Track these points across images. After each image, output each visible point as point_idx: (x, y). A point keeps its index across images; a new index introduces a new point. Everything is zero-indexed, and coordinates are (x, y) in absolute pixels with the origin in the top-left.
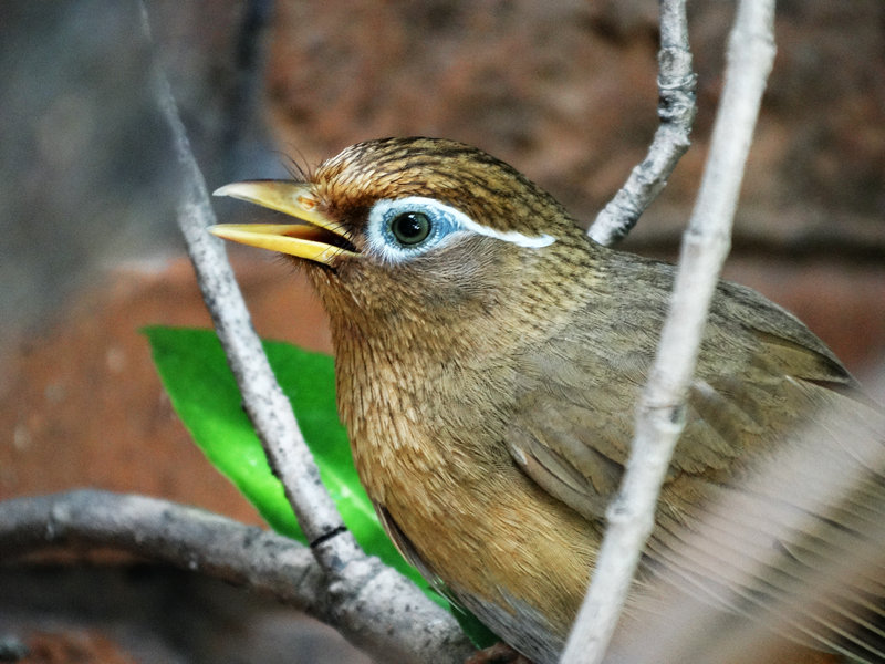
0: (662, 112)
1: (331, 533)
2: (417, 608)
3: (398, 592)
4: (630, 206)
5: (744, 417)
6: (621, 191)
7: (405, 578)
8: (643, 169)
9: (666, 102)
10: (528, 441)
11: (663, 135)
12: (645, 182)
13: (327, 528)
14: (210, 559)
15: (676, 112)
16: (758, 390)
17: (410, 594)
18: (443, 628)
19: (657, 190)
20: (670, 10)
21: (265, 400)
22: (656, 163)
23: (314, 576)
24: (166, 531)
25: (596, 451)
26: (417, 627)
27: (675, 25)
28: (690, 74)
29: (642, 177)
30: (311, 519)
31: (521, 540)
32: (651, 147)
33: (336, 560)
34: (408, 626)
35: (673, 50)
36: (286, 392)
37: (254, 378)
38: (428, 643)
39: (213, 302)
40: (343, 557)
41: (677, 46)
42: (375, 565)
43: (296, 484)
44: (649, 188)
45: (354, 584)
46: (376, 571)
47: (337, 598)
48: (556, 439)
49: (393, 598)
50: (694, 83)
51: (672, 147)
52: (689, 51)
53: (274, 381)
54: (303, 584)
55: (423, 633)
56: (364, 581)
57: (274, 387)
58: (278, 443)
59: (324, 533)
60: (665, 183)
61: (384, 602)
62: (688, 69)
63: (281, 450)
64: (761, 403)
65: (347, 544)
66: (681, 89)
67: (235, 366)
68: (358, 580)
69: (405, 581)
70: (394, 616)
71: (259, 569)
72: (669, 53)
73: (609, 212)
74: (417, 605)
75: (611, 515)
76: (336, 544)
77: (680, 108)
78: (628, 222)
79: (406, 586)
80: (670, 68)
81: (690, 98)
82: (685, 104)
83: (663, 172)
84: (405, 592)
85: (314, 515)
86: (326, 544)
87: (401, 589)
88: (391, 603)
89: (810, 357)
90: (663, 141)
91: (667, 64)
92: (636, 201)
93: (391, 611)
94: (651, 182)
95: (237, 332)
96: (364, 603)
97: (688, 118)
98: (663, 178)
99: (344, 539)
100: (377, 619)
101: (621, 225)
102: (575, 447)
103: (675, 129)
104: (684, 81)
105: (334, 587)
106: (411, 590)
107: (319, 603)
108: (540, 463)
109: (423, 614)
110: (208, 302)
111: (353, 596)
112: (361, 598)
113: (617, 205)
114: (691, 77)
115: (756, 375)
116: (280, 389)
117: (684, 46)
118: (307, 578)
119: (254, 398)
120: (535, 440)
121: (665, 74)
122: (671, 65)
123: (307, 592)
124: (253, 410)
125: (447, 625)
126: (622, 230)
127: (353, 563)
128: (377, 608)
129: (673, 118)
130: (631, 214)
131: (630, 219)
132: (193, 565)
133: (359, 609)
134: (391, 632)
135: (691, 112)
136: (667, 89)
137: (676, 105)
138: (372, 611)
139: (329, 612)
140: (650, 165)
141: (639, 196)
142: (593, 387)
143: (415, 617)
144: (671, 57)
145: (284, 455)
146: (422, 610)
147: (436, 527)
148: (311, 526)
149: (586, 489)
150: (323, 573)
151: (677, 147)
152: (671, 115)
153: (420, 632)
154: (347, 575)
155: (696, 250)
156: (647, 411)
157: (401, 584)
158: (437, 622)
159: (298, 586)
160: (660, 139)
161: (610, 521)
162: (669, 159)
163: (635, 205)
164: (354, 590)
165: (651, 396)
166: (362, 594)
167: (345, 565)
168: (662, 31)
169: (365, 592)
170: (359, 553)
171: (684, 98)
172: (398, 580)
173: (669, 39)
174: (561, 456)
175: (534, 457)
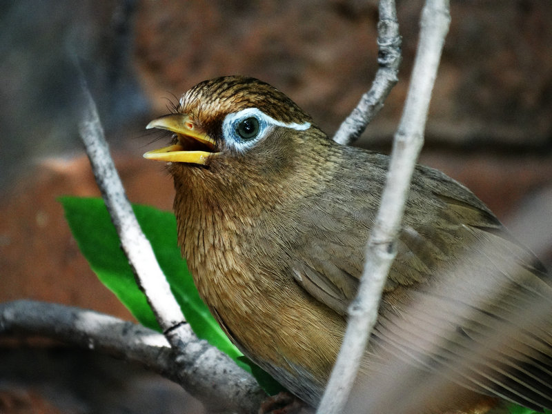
0: (380, 60)
1: (177, 325)
2: (230, 371)
3: (218, 361)
4: (361, 119)
5: (437, 250)
6: (355, 110)
8: (369, 96)
9: (383, 54)
10: (303, 266)
11: (381, 75)
12: (371, 104)
13: (174, 322)
14: (101, 342)
15: (389, 60)
16: (445, 233)
17: (226, 363)
18: (247, 384)
19: (378, 108)
21: (135, 242)
22: (377, 92)
23: (166, 353)
24: (74, 325)
25: (345, 272)
26: (231, 383)
27: (387, 6)
28: (398, 36)
29: (368, 101)
30: (164, 317)
31: (299, 328)
32: (374, 82)
33: (180, 342)
34: (225, 382)
35: (387, 21)
36: (148, 238)
37: (127, 229)
38: (237, 393)
39: (102, 182)
40: (184, 340)
41: (389, 19)
42: (204, 345)
43: (155, 295)
44: (373, 108)
45: (191, 357)
46: (205, 349)
47: (181, 365)
48: (320, 265)
49: (216, 365)
50: (401, 42)
51: (387, 82)
52: (397, 22)
53: (140, 231)
54: (160, 357)
55: (235, 387)
56: (197, 355)
57: (140, 235)
58: (143, 270)
59: (173, 325)
60: (383, 105)
61: (210, 368)
62: (397, 33)
63: (144, 274)
64: (447, 241)
65: (187, 332)
66: (392, 46)
67: (115, 222)
68: (194, 354)
69: (223, 355)
70: (217, 377)
71: (132, 348)
72: (384, 23)
73: (348, 123)
74: (231, 369)
75: (351, 311)
76: (180, 332)
77: (392, 57)
78: (359, 129)
79: (224, 358)
80: (385, 33)
81: (398, 51)
82: (395, 56)
83: (382, 97)
84: (223, 362)
85: (165, 314)
86: (173, 332)
87: (221, 359)
88: (214, 368)
89: (477, 212)
90: (381, 78)
91: (383, 30)
92: (364, 116)
93: (215, 373)
94: (374, 104)
95: (117, 201)
96: (197, 368)
97: (397, 64)
98: (381, 101)
99: (184, 329)
100: (205, 378)
101: (355, 131)
102: (333, 270)
103: (388, 71)
104: (394, 40)
105: (179, 359)
106: (227, 361)
107: (170, 369)
108: (309, 279)
109: (235, 375)
110: (99, 182)
111: (191, 364)
112: (196, 366)
113: (353, 119)
114: (398, 38)
115: (444, 224)
117: (394, 19)
118: (162, 354)
119: (128, 242)
120: (307, 266)
121: (382, 37)
122: (385, 31)
123: (162, 362)
124: (127, 250)
125: (250, 382)
127: (191, 344)
128: (206, 371)
129: (387, 64)
130: (362, 124)
131: (361, 127)
132: (91, 346)
133: (194, 372)
134: (215, 387)
135: (398, 60)
136: (383, 46)
137: (389, 55)
138: (203, 373)
139: (176, 375)
140: (373, 93)
141: (366, 113)
142: (343, 231)
143: (230, 377)
144: (386, 26)
145: (147, 277)
146: (234, 373)
147: (246, 321)
148: (164, 321)
149: (339, 296)
151: (389, 82)
152: (386, 62)
153: (232, 386)
154: (187, 351)
155: (402, 145)
156: (372, 245)
157: (220, 356)
158: (243, 380)
159: (157, 359)
160: (379, 77)
161: (351, 314)
162: (385, 90)
163: (364, 119)
164: (191, 360)
165: (374, 236)
166: (197, 364)
167: (185, 345)
168: (380, 9)
169: (198, 361)
170: (194, 338)
171: (394, 52)
172: (219, 354)
173: (384, 15)
174: (324, 275)
175: (307, 276)
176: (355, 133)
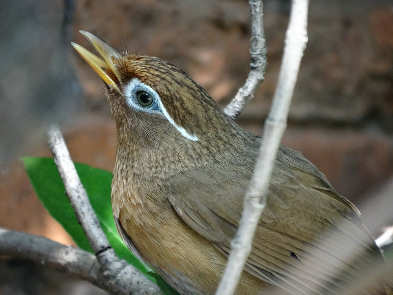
0: (252, 65)
1: (104, 249)
2: (142, 282)
3: (134, 275)
4: (238, 106)
6: (234, 99)
7: (136, 269)
8: (243, 90)
9: (254, 60)
10: (183, 205)
11: (252, 75)
12: (244, 96)
13: (103, 247)
14: (50, 260)
15: (258, 65)
16: (288, 190)
17: (139, 277)
18: (154, 292)
19: (250, 99)
20: (256, 19)
21: (75, 190)
22: (249, 87)
23: (96, 268)
24: (31, 247)
25: (213, 212)
26: (142, 291)
27: (258, 26)
28: (264, 48)
29: (243, 93)
30: (95, 243)
31: (177, 243)
32: (247, 80)
33: (107, 261)
34: (138, 290)
35: (257, 37)
36: (85, 187)
37: (70, 181)
39: (53, 147)
40: (110, 260)
41: (259, 35)
42: (123, 264)
43: (89, 228)
44: (246, 98)
45: (114, 272)
46: (124, 266)
47: (108, 278)
48: (196, 206)
49: (132, 278)
50: (266, 51)
51: (256, 80)
52: (264, 38)
53: (79, 182)
54: (92, 271)
55: (145, 293)
56: (119, 270)
57: (79, 185)
58: (81, 209)
59: (102, 249)
60: (253, 96)
61: (128, 280)
62: (264, 45)
63: (82, 213)
65: (112, 254)
66: (260, 54)
67: (62, 176)
68: (116, 270)
69: (137, 271)
70: (132, 286)
71: (72, 265)
72: (255, 38)
73: (228, 109)
74: (143, 281)
75: (232, 244)
76: (107, 254)
77: (260, 63)
78: (236, 113)
79: (138, 273)
81: (265, 58)
82: (263, 61)
83: (252, 91)
84: (137, 276)
85: (97, 241)
86: (102, 254)
87: (135, 274)
88: (131, 280)
90: (253, 77)
91: (254, 43)
92: (240, 104)
93: (131, 284)
94: (247, 96)
95: (63, 160)
96: (119, 280)
97: (264, 67)
98: (252, 94)
99: (110, 252)
100: (125, 287)
101: (233, 114)
102: (204, 209)
103: (257, 72)
104: (262, 51)
105: (106, 273)
106: (139, 275)
107: (99, 280)
108: (187, 214)
109: (145, 285)
110: (50, 147)
111: (114, 277)
112: (118, 278)
113: (232, 106)
114: (265, 49)
116: (82, 186)
117: (262, 35)
118: (94, 269)
119: (71, 190)
120: (187, 205)
121: (253, 48)
122: (256, 44)
123: (94, 275)
124: (70, 195)
125: (156, 290)
126: (234, 117)
127: (114, 262)
128: (125, 282)
130: (238, 110)
131: (238, 112)
132: (43, 262)
133: (117, 283)
135: (265, 64)
136: (254, 54)
137: (258, 61)
138: (123, 284)
139: (103, 284)
140: (246, 88)
141: (241, 102)
142: (214, 184)
143: (141, 286)
144: (256, 40)
145: (84, 215)
146: (145, 284)
147: (141, 230)
148: (96, 246)
150: (100, 267)
151: (258, 80)
152: (256, 66)
153: (143, 293)
154: (112, 268)
155: (271, 127)
156: (249, 198)
157: (135, 272)
158: (151, 289)
159: (90, 272)
160: (251, 76)
161: (233, 247)
162: (255, 86)
163: (240, 106)
164: (114, 274)
165: (250, 192)
166: (118, 276)
167: (110, 263)
168: (252, 28)
169: (119, 275)
170: (116, 258)
171: (262, 58)
172: (134, 270)
173: (255, 32)
174: (198, 213)
175: (186, 212)
176: (233, 116)
